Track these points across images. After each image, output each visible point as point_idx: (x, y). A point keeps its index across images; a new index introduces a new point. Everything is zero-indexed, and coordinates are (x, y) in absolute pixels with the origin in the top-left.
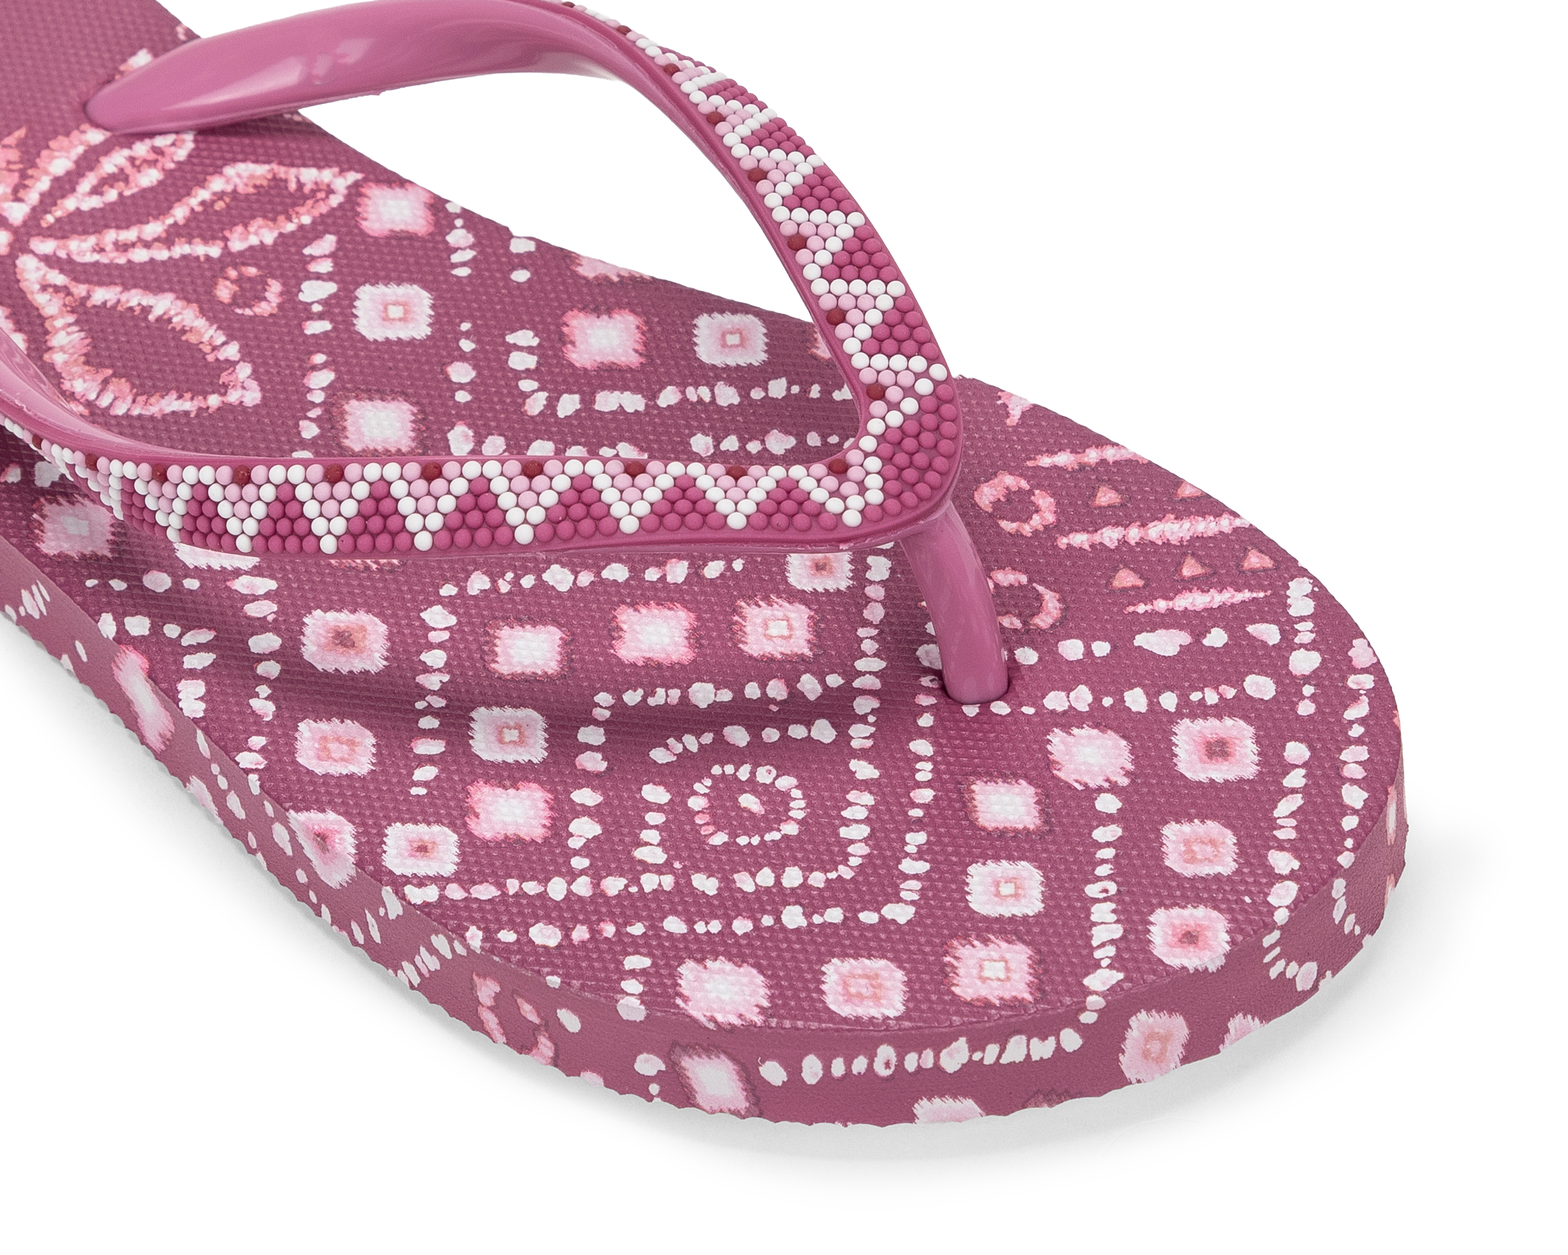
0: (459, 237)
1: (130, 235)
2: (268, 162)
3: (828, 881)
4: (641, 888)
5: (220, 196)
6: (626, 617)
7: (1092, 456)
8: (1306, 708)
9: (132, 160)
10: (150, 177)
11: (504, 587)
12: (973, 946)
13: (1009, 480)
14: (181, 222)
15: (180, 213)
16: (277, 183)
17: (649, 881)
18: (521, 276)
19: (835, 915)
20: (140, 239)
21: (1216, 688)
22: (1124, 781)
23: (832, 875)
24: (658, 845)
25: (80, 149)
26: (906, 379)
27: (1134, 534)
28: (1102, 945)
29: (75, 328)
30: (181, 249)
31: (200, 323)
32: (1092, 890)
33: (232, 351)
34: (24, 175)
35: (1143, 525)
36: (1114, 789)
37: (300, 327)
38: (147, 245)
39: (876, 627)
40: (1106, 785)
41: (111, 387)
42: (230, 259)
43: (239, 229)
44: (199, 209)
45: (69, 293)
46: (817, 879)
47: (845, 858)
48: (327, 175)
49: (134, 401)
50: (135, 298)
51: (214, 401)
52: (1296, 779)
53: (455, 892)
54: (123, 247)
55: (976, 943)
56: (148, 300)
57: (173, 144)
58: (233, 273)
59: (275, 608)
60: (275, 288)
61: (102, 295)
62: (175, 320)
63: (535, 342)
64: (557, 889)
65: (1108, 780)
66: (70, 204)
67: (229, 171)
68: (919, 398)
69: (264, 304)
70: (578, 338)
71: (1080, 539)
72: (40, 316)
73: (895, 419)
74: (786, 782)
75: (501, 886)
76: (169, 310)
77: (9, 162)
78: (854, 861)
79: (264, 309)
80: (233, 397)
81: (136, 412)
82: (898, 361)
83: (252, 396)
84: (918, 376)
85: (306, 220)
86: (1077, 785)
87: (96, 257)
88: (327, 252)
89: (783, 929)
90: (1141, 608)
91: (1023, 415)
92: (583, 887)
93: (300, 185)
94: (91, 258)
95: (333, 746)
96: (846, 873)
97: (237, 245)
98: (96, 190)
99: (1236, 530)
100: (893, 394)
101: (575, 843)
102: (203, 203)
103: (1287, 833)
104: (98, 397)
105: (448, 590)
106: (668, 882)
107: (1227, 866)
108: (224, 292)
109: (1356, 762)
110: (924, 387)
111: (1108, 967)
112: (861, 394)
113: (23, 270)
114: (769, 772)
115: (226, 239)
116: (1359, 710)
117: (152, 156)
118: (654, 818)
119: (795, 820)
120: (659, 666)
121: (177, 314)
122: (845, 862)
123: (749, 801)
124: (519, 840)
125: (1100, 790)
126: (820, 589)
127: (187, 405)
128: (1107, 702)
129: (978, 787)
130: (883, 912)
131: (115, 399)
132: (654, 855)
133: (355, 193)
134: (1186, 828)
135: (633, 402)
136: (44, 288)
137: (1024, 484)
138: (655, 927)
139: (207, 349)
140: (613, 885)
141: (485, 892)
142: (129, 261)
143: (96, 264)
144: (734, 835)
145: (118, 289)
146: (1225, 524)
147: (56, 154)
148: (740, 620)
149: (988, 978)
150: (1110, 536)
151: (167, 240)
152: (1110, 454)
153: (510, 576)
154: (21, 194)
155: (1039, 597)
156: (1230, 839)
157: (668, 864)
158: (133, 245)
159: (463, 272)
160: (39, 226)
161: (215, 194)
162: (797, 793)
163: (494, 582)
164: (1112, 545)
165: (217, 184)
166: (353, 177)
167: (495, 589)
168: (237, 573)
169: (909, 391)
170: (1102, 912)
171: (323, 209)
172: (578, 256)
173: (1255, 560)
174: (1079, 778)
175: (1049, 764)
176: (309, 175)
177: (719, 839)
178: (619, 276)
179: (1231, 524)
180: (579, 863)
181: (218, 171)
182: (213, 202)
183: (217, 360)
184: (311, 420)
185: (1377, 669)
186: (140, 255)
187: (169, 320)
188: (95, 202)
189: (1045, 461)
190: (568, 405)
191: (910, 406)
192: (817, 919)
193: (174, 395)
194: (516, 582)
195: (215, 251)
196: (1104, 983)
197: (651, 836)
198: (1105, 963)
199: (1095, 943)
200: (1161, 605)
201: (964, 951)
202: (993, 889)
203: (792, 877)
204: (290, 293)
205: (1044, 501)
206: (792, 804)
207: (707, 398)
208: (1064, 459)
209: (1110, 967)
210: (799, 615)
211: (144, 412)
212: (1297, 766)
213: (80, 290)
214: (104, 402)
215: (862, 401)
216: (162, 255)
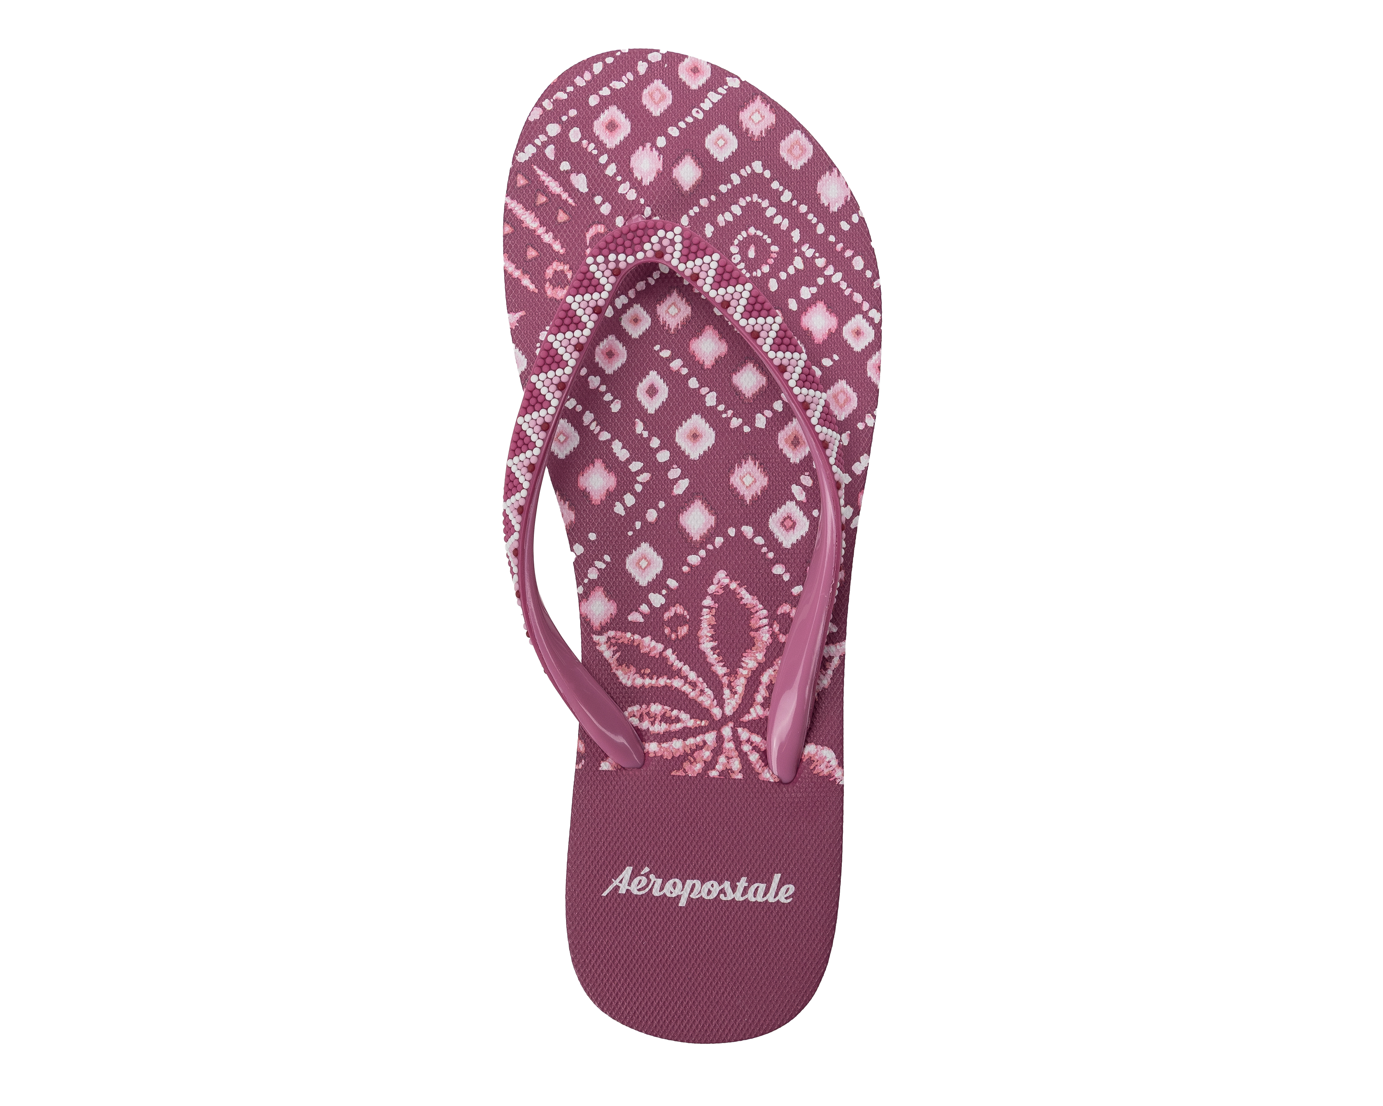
0: (593, 574)
1: (687, 689)
2: (615, 674)
3: (763, 200)
4: (815, 252)
5: (642, 676)
6: (708, 362)
7: (517, 274)
8: (573, 113)
9: (653, 723)
10: (656, 708)
11: (730, 412)
12: (752, 132)
13: (550, 292)
14: (665, 677)
15: (662, 681)
16: (620, 662)
17: (809, 253)
18: (592, 536)
19: (775, 185)
20: (685, 683)
21: (586, 149)
22: (648, 145)
23: (760, 201)
24: (793, 264)
25: (665, 745)
26: (602, 267)
27: (541, 231)
28: (720, 94)
29: (744, 665)
30: (678, 664)
31: (704, 625)
32: (700, 116)
33: (708, 602)
34: (693, 752)
35: (535, 231)
36: (654, 145)
37: (678, 589)
38: (685, 678)
39: (647, 280)
40: (654, 149)
41: (757, 626)
42: (668, 643)
43: (652, 654)
44: (655, 677)
45: (730, 682)
46: (765, 204)
47: (749, 204)
48: (603, 648)
49: (757, 612)
50: (712, 658)
51: (733, 586)
52: (605, 92)
53: (866, 306)
54: (694, 685)
55: (750, 133)
56: (709, 653)
57: (634, 716)
58: (673, 636)
59: (802, 477)
60: (667, 615)
61: (720, 670)
62: (710, 635)
63: (618, 504)
64: (837, 277)
65: (652, 150)
66: (691, 723)
67: (629, 684)
68: (606, 257)
69: (678, 612)
70: (604, 492)
71: (557, 247)
72: (748, 682)
73: (622, 257)
74: (734, 249)
75: (851, 295)
76: (707, 641)
77: (691, 763)
78: (748, 199)
79: (679, 609)
80: (727, 581)
81: (761, 606)
82: (598, 274)
83: (721, 576)
84: (598, 264)
85: (629, 635)
86: (661, 159)
87: (707, 690)
88: (637, 613)
89: (793, 195)
90: (570, 201)
91: (516, 312)
92: (830, 271)
93: (615, 652)
94: (709, 692)
95: (842, 401)
96: (755, 197)
97: (660, 647)
98: (678, 720)
99: (512, 198)
100: (612, 266)
101: (814, 290)
102: (651, 678)
103: (630, 76)
104: (765, 626)
105: (747, 429)
106: (805, 248)
107: (658, 83)
108: (684, 630)
109: (584, 79)
110: (600, 259)
111: (727, 85)
112: (621, 276)
113: (734, 708)
114: (734, 258)
115: (661, 654)
116: (561, 95)
117: (645, 716)
118: (783, 276)
119: (747, 233)
120: (720, 333)
121: (707, 636)
122: (751, 201)
123: (751, 254)
124: (828, 308)
125: (657, 149)
126: (645, 312)
127: (743, 593)
128: (619, 178)
129: (686, 188)
130: (761, 172)
131: (760, 619)
132: (798, 263)
133: (603, 630)
134: (652, 109)
135: (617, 446)
136: (736, 693)
137: (548, 284)
138: (826, 234)
139: (714, 610)
140: (820, 262)
141: (858, 297)
142: (698, 677)
143: (709, 687)
144: (769, 245)
145: (713, 668)
146: (513, 205)
147: (673, 751)
148: (680, 325)
149: (761, 116)
150: (547, 238)
151: (678, 674)
152: (511, 268)
153: (724, 416)
154: (701, 744)
155: (592, 239)
156: (645, 92)
157: (798, 254)
158: (690, 683)
159: (607, 558)
160: (710, 724)
161: (644, 678)
162: (736, 242)
163: (731, 418)
164: (551, 234)
165: (639, 681)
166: (596, 638)
167: (734, 415)
168: (798, 503)
169: (607, 262)
170: (707, 105)
171: (619, 634)
172: (566, 526)
173: (521, 181)
174: (658, 159)
175: (659, 174)
176: (607, 654)
177: (774, 248)
178: (565, 503)
179: (512, 203)
180: (821, 281)
181: (633, 687)
182: (648, 675)
183: (715, 603)
184: (714, 546)
185: (539, 104)
186: (692, 676)
187: (712, 637)
188: (684, 716)
189: (532, 287)
190: (635, 466)
191: (612, 257)
192: (781, 188)
193: (744, 601)
194: (725, 411)
195: (669, 652)
196: (735, 81)
197: (791, 270)
198: (726, 87)
199: (720, 97)
200: (565, 196)
201: (757, 134)
202: (726, 145)
203: (771, 212)
204: (665, 608)
205: (549, 272)
206: (741, 239)
207: (594, 424)
208: (526, 282)
209: (726, 84)
210: (661, 310)
211: (758, 604)
212: (599, 96)
213: (725, 680)
214: (765, 621)
215: (623, 273)
216: (686, 668)
